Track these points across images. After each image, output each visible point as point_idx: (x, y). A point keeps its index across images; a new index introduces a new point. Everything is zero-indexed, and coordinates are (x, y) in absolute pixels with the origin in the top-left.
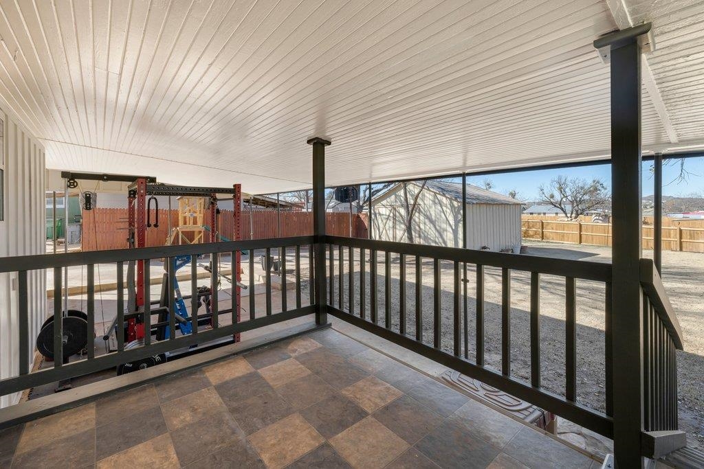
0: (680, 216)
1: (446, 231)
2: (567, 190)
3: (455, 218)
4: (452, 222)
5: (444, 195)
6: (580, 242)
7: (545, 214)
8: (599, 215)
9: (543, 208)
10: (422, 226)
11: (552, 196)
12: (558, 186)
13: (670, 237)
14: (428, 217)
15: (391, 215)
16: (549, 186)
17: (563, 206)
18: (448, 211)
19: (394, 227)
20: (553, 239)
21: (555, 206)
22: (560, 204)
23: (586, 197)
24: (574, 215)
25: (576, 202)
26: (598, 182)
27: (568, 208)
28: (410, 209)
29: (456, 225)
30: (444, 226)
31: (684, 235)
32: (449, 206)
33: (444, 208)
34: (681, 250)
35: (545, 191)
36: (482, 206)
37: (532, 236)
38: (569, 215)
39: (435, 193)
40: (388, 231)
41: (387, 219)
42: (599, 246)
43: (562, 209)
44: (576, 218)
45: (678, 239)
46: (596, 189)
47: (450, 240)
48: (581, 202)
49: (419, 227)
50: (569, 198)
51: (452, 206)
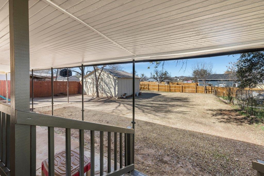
0: (186, 82)
1: (112, 88)
2: (158, 74)
3: (115, 83)
4: (114, 85)
5: (111, 75)
6: (159, 91)
7: (153, 81)
8: (166, 82)
9: (152, 80)
10: (104, 87)
11: (154, 76)
12: (156, 72)
13: (180, 88)
14: (105, 83)
15: (92, 82)
16: (153, 73)
17: (157, 79)
18: (112, 81)
19: (93, 87)
20: (151, 90)
21: (155, 79)
22: (156, 79)
23: (163, 76)
24: (160, 82)
25: (161, 78)
26: (166, 72)
27: (159, 79)
28: (97, 79)
29: (115, 86)
30: (111, 86)
31: (183, 88)
32: (113, 79)
33: (111, 80)
34: (182, 92)
35: (152, 74)
36: (125, 79)
37: (145, 89)
38: (159, 82)
39: (108, 74)
40: (91, 89)
41: (91, 84)
42: (163, 92)
43: (157, 80)
44: (160, 83)
45: (182, 89)
46: (166, 74)
47: (113, 92)
48: (162, 78)
49: (103, 87)
50: (159, 76)
51: (114, 79)
